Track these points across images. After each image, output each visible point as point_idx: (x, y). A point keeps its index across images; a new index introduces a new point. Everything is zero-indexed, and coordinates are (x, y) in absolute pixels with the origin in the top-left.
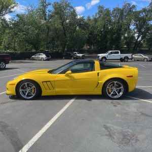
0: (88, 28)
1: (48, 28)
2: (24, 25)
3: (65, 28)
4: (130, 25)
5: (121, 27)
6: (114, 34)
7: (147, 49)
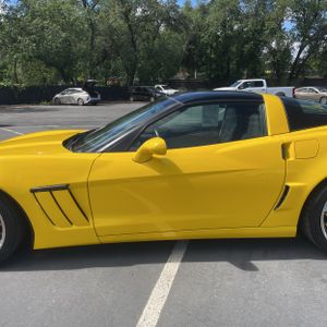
0: (187, 28)
1: (92, 26)
2: (33, 19)
3: (133, 27)
4: (282, 20)
5: (263, 25)
6: (247, 43)
7: (317, 77)
